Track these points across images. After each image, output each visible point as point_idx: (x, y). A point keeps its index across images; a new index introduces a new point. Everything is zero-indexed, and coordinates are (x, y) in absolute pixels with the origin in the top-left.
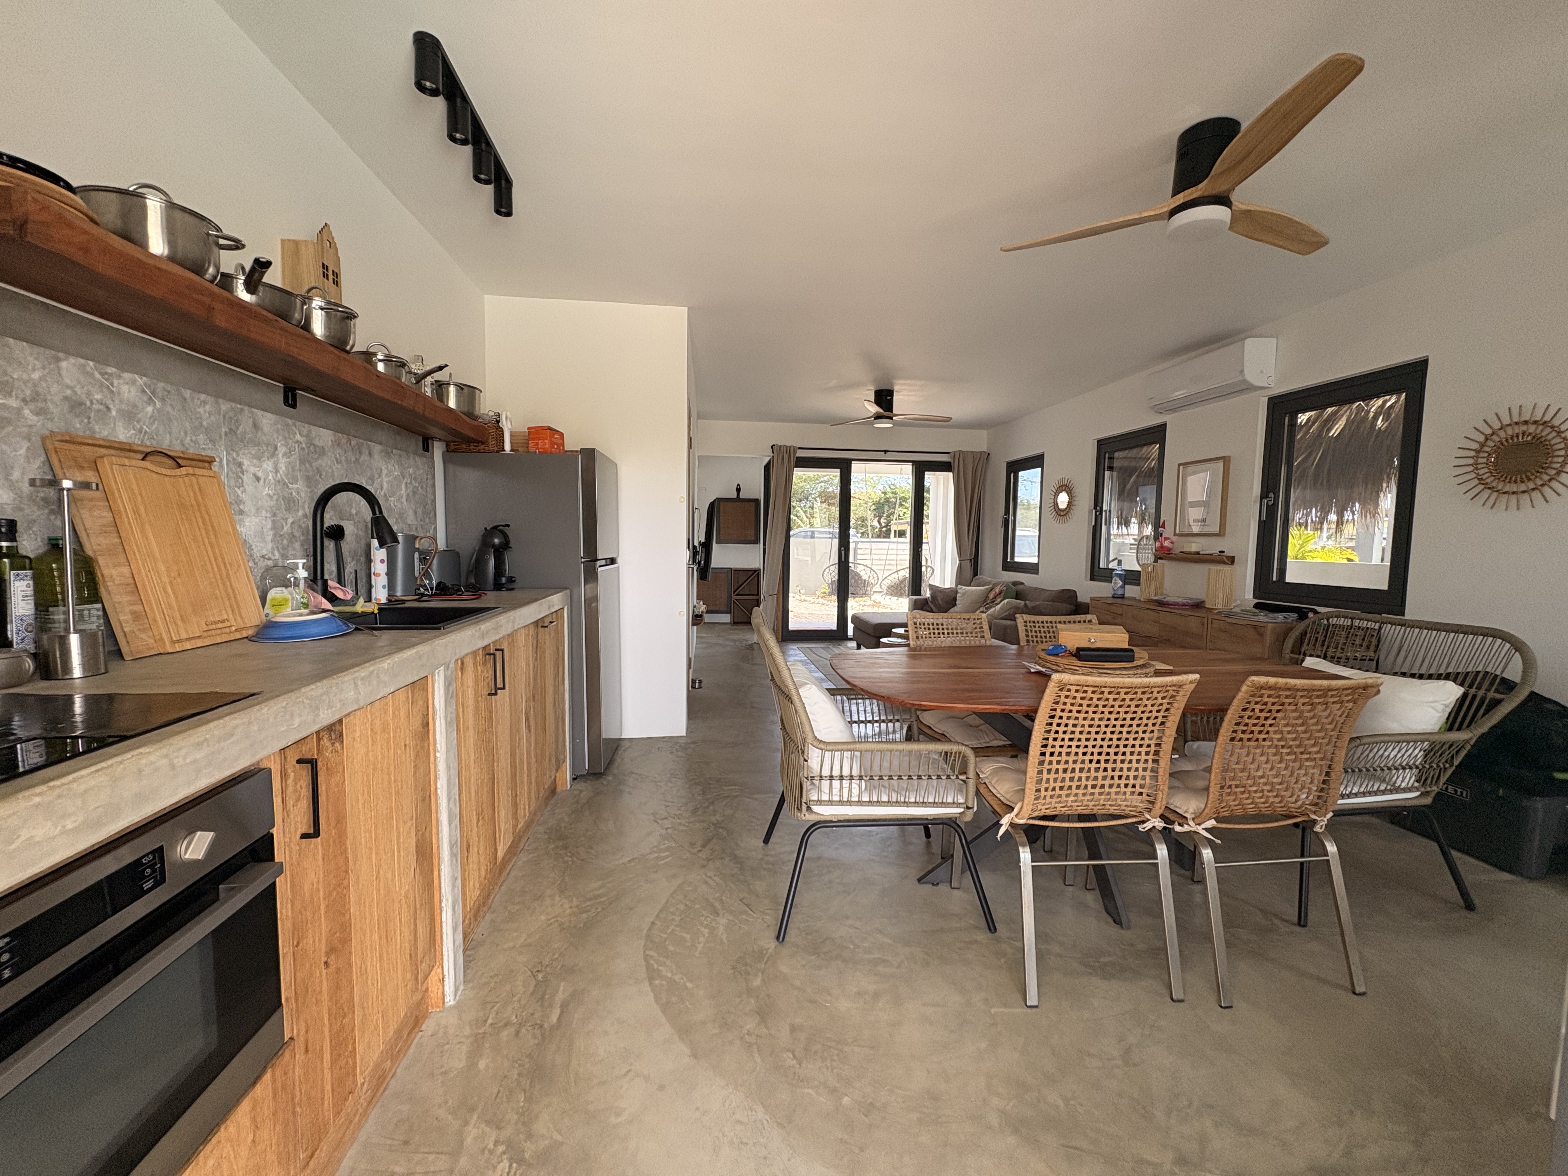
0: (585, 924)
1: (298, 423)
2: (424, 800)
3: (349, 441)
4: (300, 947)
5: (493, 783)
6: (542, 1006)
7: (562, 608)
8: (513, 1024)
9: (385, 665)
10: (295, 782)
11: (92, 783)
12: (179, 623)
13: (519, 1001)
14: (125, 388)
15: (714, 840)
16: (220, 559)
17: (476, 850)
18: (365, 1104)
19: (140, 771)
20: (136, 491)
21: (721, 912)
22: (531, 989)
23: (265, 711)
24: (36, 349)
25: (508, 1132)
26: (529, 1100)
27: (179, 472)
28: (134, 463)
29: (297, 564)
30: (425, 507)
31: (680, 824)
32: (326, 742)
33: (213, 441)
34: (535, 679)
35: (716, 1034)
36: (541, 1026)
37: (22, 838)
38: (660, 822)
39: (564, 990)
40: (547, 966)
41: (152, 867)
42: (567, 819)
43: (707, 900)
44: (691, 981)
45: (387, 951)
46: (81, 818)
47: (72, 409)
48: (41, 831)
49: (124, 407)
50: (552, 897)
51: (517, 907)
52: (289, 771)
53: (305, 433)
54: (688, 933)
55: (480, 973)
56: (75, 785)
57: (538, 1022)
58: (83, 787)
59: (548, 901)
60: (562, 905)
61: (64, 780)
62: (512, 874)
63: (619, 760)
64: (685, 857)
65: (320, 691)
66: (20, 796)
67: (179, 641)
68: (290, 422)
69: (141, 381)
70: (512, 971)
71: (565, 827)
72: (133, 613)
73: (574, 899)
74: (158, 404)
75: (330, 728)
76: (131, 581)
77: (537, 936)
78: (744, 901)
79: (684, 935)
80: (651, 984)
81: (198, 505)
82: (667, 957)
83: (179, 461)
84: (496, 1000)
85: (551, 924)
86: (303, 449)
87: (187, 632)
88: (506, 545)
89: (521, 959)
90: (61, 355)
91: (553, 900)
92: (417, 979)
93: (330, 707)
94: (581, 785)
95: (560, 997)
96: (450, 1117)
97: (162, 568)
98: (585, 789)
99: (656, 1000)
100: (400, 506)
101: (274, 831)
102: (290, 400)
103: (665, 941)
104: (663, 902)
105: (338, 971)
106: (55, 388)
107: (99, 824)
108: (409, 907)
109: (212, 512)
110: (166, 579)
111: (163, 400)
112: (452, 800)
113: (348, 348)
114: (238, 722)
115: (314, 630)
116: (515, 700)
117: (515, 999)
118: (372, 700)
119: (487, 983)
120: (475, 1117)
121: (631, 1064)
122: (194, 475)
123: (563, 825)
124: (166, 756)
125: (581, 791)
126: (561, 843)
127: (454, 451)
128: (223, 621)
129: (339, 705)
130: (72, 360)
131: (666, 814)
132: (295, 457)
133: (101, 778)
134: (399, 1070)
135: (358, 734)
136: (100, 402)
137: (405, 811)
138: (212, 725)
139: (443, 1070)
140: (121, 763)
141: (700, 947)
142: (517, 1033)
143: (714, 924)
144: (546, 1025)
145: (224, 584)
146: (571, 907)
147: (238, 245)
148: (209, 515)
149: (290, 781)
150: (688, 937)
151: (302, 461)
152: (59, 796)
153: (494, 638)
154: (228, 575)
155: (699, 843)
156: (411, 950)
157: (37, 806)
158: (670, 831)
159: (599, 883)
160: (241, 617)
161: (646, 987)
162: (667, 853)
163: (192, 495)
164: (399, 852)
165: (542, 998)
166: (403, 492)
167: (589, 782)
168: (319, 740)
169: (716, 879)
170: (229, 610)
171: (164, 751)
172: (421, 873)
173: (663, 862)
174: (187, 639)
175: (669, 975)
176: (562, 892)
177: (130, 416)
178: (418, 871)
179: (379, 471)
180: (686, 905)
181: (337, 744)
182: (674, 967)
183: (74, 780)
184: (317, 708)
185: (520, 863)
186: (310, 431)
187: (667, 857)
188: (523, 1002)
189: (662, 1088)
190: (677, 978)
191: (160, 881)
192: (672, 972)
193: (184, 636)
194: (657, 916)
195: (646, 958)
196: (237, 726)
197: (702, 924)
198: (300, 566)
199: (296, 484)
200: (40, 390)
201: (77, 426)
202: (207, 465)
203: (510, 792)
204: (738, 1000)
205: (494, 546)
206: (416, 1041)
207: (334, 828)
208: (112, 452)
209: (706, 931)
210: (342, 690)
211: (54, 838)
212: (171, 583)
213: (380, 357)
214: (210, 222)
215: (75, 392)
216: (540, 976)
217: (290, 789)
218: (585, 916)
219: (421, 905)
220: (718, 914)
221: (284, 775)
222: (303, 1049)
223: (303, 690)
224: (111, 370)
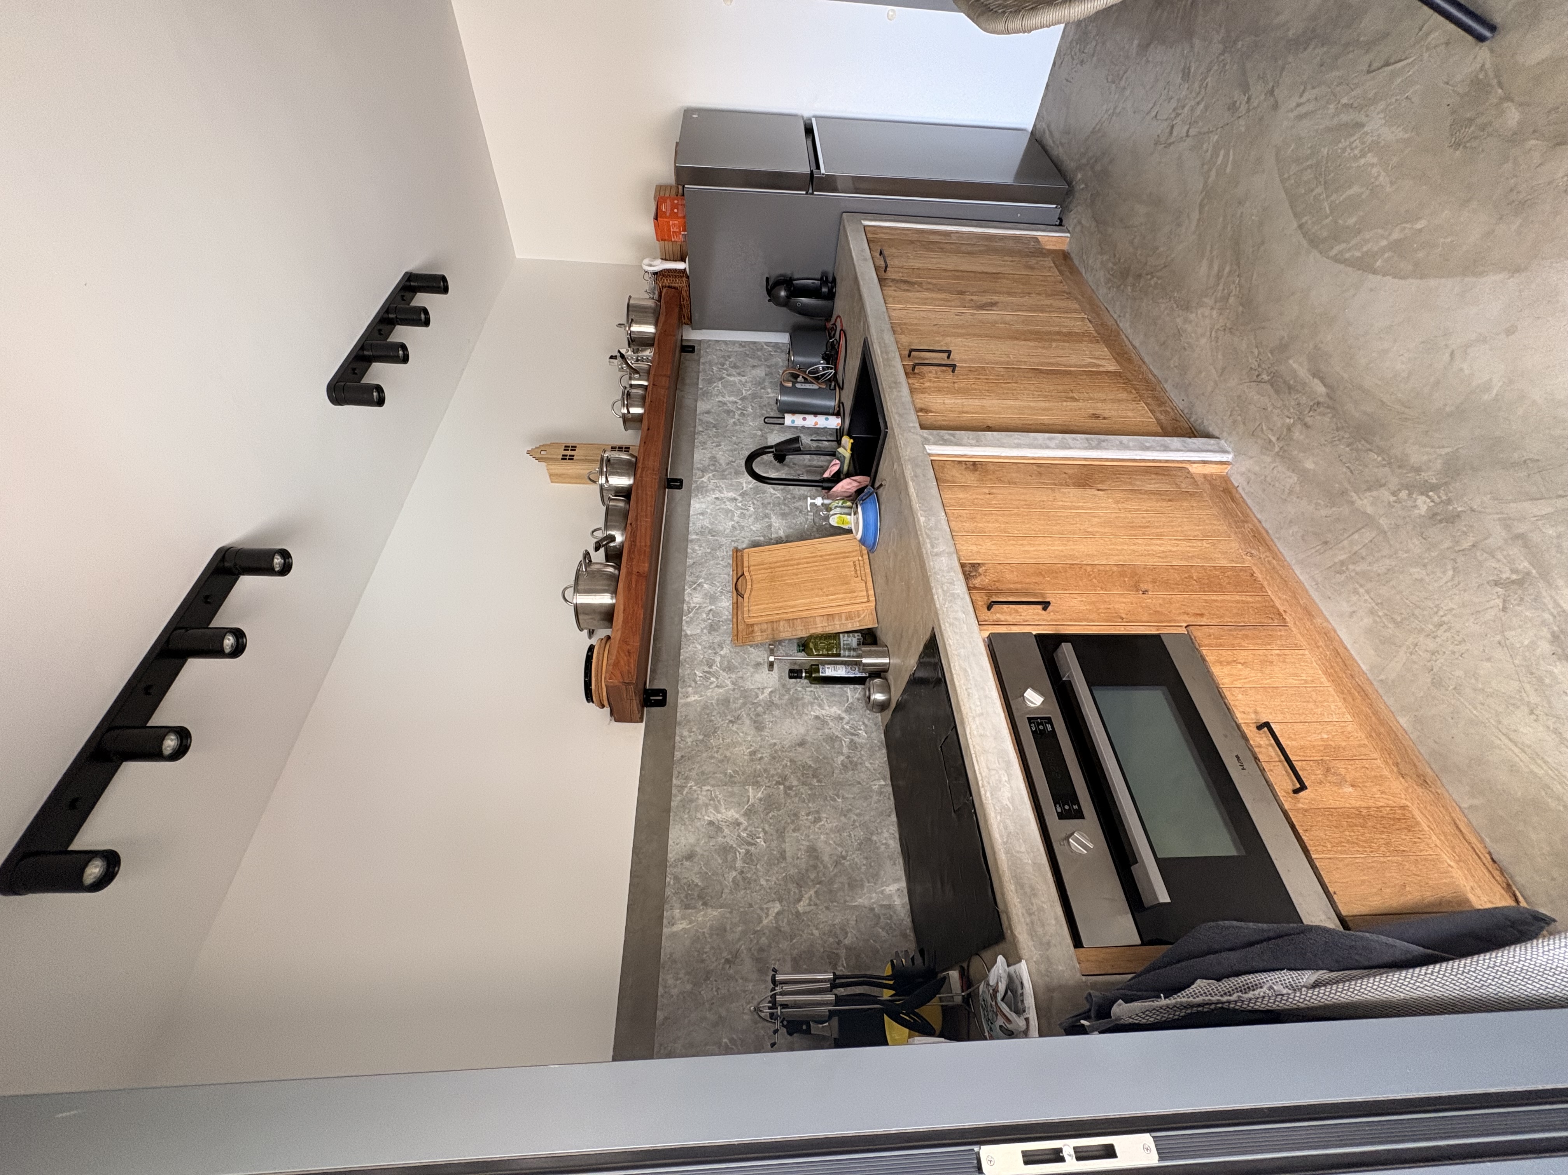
0: (1241, 304)
1: (694, 479)
2: (1040, 474)
3: (700, 433)
4: (1124, 616)
5: (1041, 371)
6: (1298, 391)
7: (865, 227)
8: (1294, 424)
9: (922, 519)
10: (1002, 613)
11: (984, 764)
12: (855, 594)
13: (1275, 407)
14: (695, 600)
15: (1249, 65)
16: (809, 560)
17: (1099, 405)
18: (1268, 554)
19: (981, 735)
20: (766, 606)
21: (1362, 118)
22: (1271, 391)
23: (951, 642)
24: (683, 645)
25: (1394, 482)
26: (1381, 451)
27: (746, 574)
28: (746, 604)
29: (811, 504)
30: (747, 355)
31: (1192, 109)
32: (977, 582)
33: (720, 546)
34: (941, 290)
35: (1521, 226)
36: (1318, 403)
37: (1008, 803)
38: (1172, 139)
39: (1300, 364)
40: (1259, 366)
41: (1039, 724)
42: (1105, 257)
43: (1329, 129)
44: (1419, 219)
45: (1157, 527)
46: (1002, 772)
47: (715, 630)
48: (1005, 794)
49: (708, 601)
50: (1186, 321)
51: (1176, 358)
52: (995, 618)
53: (699, 473)
54: (1350, 187)
55: (1219, 421)
56: (984, 774)
57: (1312, 404)
58: (985, 770)
59: (1189, 328)
60: (1203, 316)
61: (979, 778)
62: (1137, 343)
63: (1061, 149)
64: (1243, 129)
65: (940, 590)
66: (984, 801)
67: (868, 596)
68: (694, 486)
69: (688, 591)
70: (1239, 397)
71: (1115, 264)
72: (847, 619)
73: (1205, 300)
74: (701, 580)
75: (967, 577)
76: (825, 617)
77: (1220, 357)
78: (1375, 65)
79: (1350, 192)
80: (1375, 272)
81: (771, 568)
82: (1359, 232)
83: (739, 575)
84: (1258, 423)
85: (1217, 338)
86: (714, 475)
87: (861, 591)
88: (786, 282)
89: (1232, 383)
90: (683, 633)
91: (1190, 322)
92: (1192, 495)
93: (952, 583)
94: (1071, 220)
95: (1303, 373)
96: (1334, 509)
97: (817, 599)
98: (1078, 215)
99: (1401, 278)
100: (750, 384)
101: (1034, 633)
102: (675, 484)
103: (1336, 222)
104: (1283, 195)
105: (1154, 581)
106: (705, 638)
107: (1008, 763)
108: (1127, 499)
109: (775, 560)
110: (825, 598)
111: (698, 577)
112: (1048, 442)
113: (634, 459)
114: (956, 664)
115: (871, 521)
116: (962, 327)
117: (1269, 409)
118: (950, 537)
119: (1235, 422)
120: (1353, 494)
121: (1447, 346)
122: (749, 567)
123: (1110, 265)
124: (974, 718)
125: (1080, 222)
126: (1130, 280)
127: (690, 319)
128: (855, 565)
129: (952, 574)
130: (685, 628)
131: (1166, 124)
132: (721, 483)
133: (982, 759)
134: (1259, 516)
135: (974, 548)
136: (708, 614)
137: (1045, 498)
138: (957, 683)
139: (1287, 491)
140: (974, 747)
141: (1383, 179)
142: (1306, 426)
143: (1369, 139)
144: (1321, 399)
145: (827, 560)
146: (1212, 308)
147: (587, 555)
148: (776, 562)
149: (1002, 618)
150: (1355, 189)
151: (724, 477)
152: (989, 783)
153: (898, 359)
154: (821, 556)
155: (1237, 94)
156: (1164, 500)
157: (992, 795)
158: (1192, 132)
159: (1205, 263)
160: (853, 551)
161: (1373, 280)
162: (1222, 152)
163: (763, 571)
164: (1078, 508)
165: (1290, 388)
166: (736, 379)
167: (1071, 207)
168: (975, 588)
169: (1309, 94)
170: (847, 560)
171: (970, 719)
172: (1102, 482)
173: (1229, 166)
174: (867, 591)
175: (1384, 243)
176: (1187, 308)
177: (713, 599)
178: (1100, 486)
179: (720, 404)
180: (1311, 167)
181: (981, 570)
182: (1380, 231)
183: (980, 773)
184: (953, 595)
185: (1129, 331)
186: (698, 469)
187: (1227, 155)
188: (1280, 404)
189: (1510, 331)
190: (1396, 236)
191: (1049, 720)
192: (1382, 237)
193: (865, 593)
194: (1296, 215)
195: (1336, 260)
196: (959, 665)
197: (1355, 158)
198: (813, 501)
199: (742, 483)
200: (707, 645)
201: (726, 628)
202: (739, 554)
203: (1054, 344)
204: (1509, 166)
205: (788, 297)
206: (1244, 495)
207: (1044, 577)
208: (739, 613)
209: (1371, 158)
210: (940, 570)
211: (1011, 787)
212: (827, 595)
213: (626, 411)
214: (578, 571)
215: (705, 628)
216: (1265, 377)
217: (1009, 618)
218: (1232, 300)
219: (1131, 484)
220: (1360, 125)
221: (997, 623)
222: (1199, 618)
223: (938, 606)
224: (685, 607)
